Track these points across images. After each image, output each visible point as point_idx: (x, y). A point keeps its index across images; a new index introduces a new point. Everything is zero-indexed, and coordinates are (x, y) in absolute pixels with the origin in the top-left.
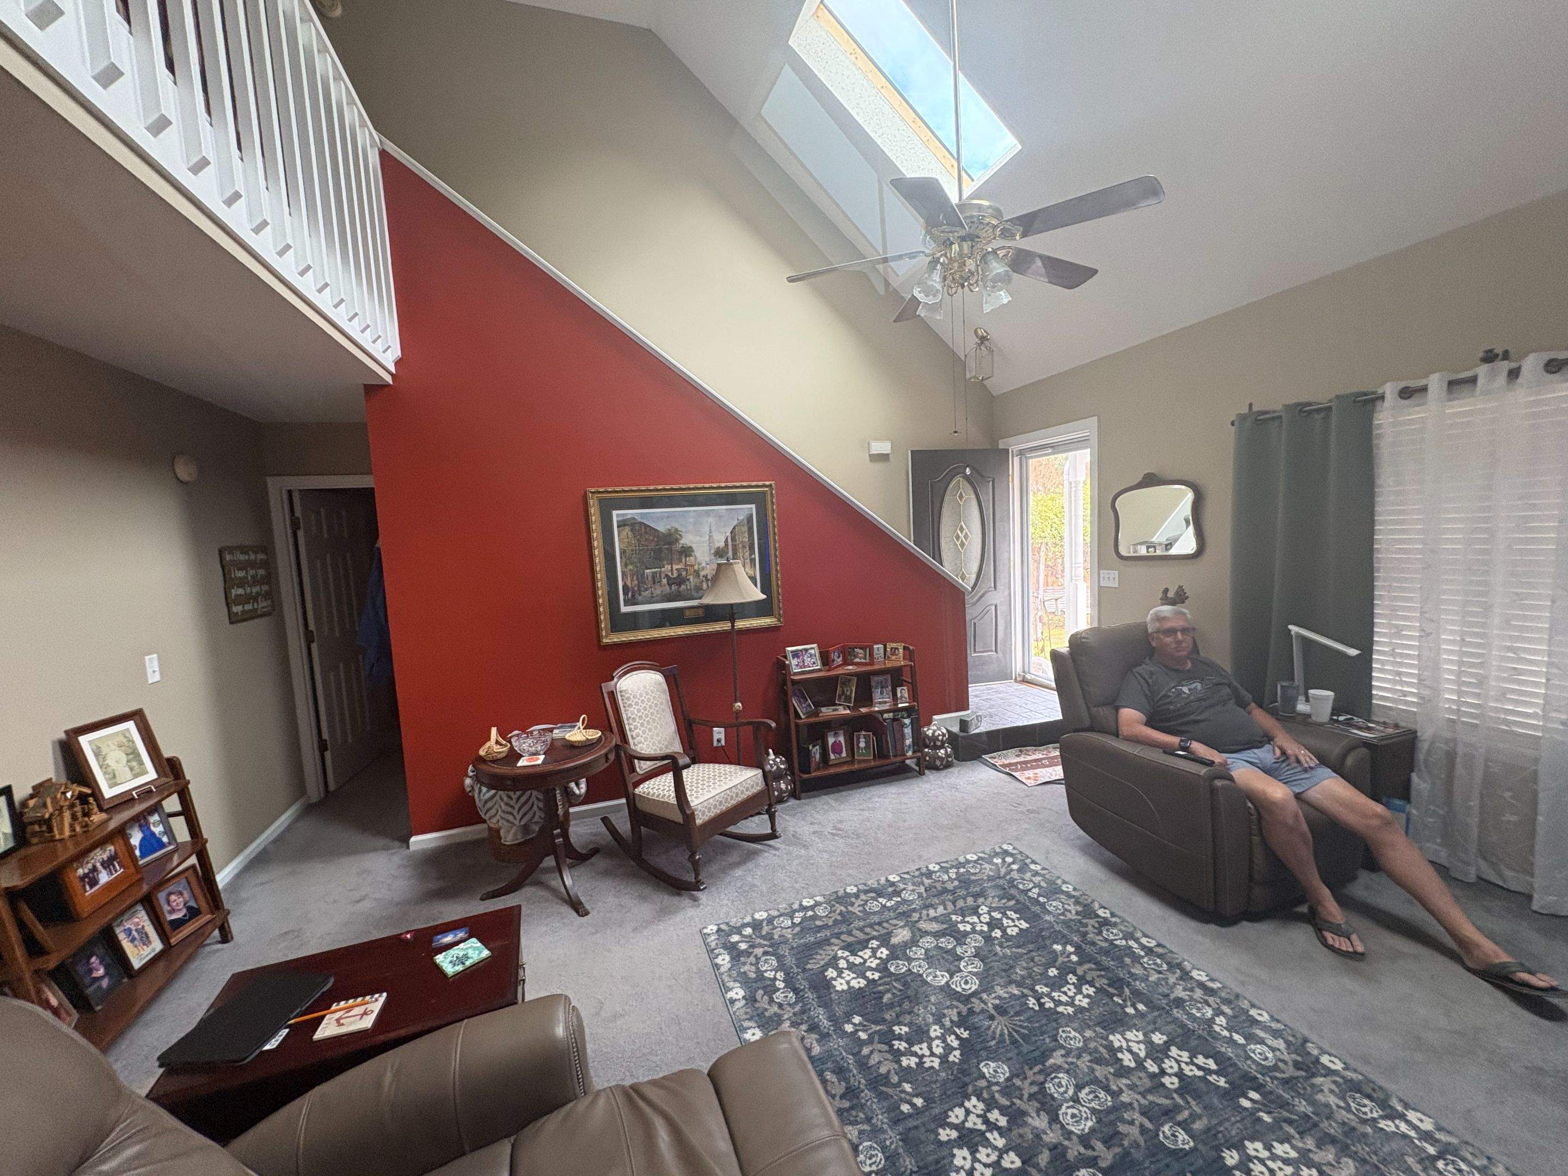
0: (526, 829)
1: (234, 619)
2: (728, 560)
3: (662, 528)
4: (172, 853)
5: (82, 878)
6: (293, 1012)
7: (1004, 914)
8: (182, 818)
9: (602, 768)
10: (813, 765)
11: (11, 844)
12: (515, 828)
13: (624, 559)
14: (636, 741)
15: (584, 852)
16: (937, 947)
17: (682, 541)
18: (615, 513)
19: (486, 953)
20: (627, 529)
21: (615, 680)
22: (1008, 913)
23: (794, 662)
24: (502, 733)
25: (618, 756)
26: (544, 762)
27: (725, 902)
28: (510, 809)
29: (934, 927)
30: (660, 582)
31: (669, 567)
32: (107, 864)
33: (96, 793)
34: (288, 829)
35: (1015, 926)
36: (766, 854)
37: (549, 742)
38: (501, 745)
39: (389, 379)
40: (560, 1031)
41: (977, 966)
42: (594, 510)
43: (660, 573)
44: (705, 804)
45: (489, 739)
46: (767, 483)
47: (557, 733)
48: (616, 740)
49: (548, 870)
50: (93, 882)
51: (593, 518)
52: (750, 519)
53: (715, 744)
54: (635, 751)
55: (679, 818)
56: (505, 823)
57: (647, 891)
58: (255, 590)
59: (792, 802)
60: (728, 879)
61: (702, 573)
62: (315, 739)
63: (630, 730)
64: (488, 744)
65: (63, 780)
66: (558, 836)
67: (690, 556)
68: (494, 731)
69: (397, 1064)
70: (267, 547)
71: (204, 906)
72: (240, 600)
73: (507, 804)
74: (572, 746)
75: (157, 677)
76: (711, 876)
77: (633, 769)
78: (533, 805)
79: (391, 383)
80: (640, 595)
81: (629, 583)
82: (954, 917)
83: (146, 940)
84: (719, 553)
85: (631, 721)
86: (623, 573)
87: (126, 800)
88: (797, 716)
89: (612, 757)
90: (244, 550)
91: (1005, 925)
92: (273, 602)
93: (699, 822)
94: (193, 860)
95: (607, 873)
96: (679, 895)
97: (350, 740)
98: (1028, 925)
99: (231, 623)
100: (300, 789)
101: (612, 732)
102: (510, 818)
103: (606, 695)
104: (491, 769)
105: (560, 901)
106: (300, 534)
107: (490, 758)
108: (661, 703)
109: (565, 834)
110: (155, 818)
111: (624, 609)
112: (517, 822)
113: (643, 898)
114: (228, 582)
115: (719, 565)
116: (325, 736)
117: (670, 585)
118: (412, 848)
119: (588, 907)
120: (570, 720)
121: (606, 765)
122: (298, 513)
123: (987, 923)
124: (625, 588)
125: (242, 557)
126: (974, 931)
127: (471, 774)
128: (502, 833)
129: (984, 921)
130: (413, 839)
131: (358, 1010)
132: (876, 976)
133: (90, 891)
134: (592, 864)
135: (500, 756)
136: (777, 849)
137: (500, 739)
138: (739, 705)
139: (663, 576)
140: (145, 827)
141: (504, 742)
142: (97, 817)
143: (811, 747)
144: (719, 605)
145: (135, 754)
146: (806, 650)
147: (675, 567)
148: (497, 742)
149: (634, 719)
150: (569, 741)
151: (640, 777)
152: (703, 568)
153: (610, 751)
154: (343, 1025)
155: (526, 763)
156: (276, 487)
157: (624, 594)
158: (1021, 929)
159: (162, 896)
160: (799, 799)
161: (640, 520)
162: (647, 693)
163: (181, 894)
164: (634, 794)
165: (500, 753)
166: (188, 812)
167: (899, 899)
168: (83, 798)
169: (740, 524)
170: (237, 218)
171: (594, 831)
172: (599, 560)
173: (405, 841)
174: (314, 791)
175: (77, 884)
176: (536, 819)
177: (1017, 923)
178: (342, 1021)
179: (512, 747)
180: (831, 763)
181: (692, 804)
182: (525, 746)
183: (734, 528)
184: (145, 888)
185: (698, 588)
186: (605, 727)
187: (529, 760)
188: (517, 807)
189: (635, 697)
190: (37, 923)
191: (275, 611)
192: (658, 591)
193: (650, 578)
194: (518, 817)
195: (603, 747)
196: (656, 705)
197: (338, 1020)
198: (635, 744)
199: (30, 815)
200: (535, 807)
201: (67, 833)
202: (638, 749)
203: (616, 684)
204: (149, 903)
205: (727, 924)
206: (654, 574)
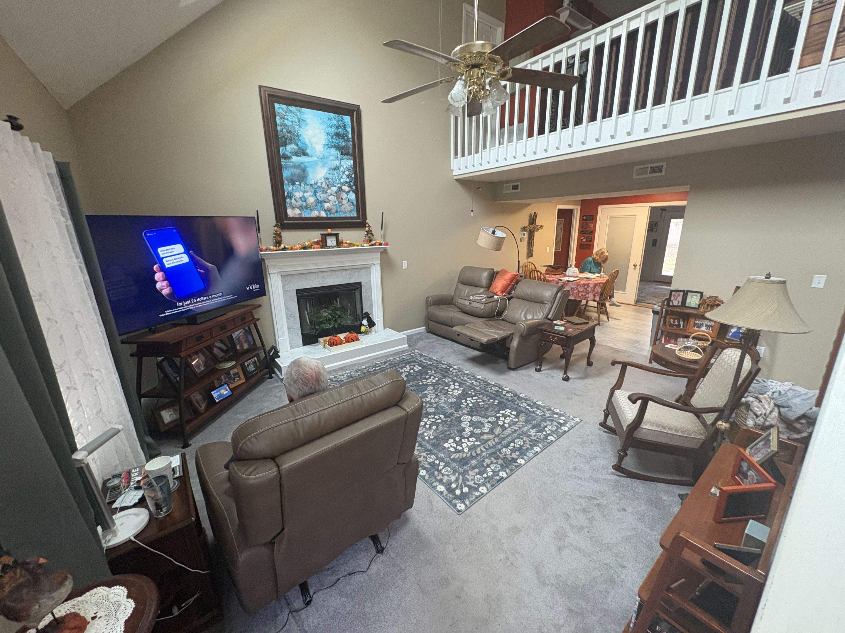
7: (455, 449)
16: (481, 429)
22: (454, 450)
29: (485, 437)
35: (450, 444)
41: (463, 425)
82: (479, 443)
91: (454, 443)
98: (444, 445)
123: (463, 443)
126: (468, 438)
129: (464, 444)
132: (498, 415)
158: (447, 442)
167: (509, 448)
177: (449, 445)
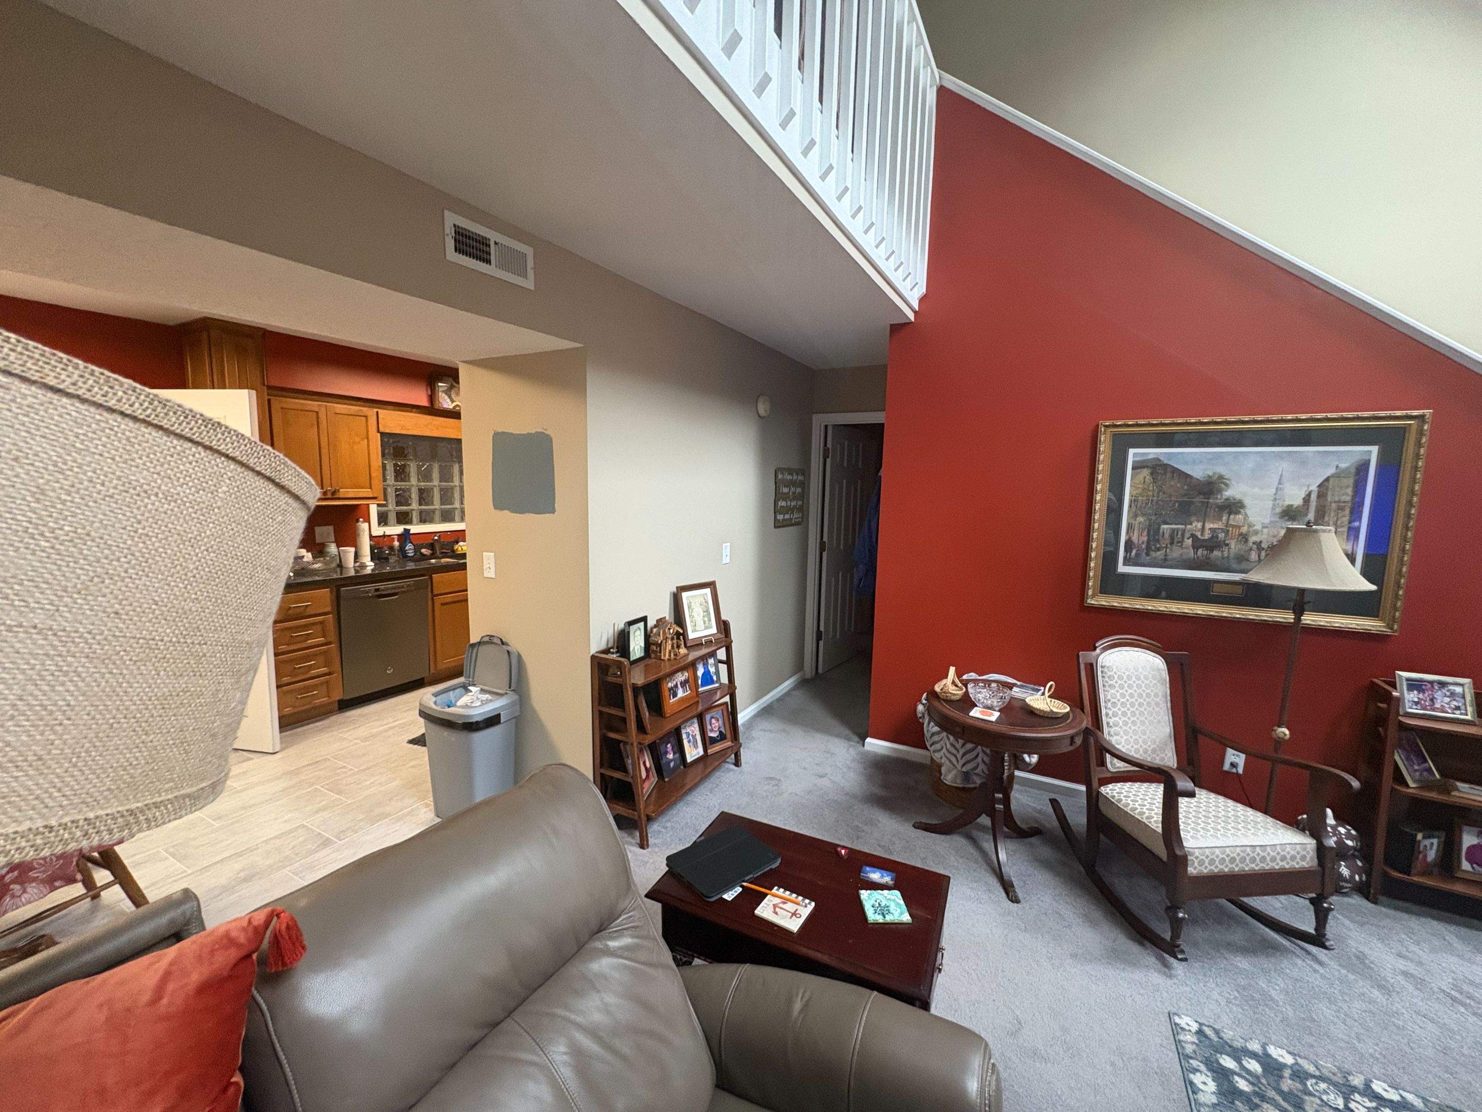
0: (966, 776)
1: (778, 525)
2: (1308, 524)
3: (1198, 472)
4: (717, 689)
5: (670, 689)
6: (748, 875)
8: (725, 666)
9: (1065, 750)
10: (1418, 866)
11: (642, 654)
12: (954, 772)
13: (1134, 508)
14: (1112, 730)
15: (1024, 826)
17: (1228, 493)
18: (1132, 451)
19: (906, 918)
20: (1146, 472)
21: (1098, 651)
23: (1411, 697)
24: (959, 674)
25: (1085, 741)
26: (997, 721)
27: (1215, 995)
28: (954, 751)
30: (1182, 542)
31: (1199, 525)
32: (683, 684)
33: (684, 635)
34: (788, 694)
36: (1299, 962)
37: (1007, 700)
38: (956, 686)
39: (911, 316)
40: (973, 1086)
42: (1105, 447)
43: (1184, 531)
44: (1207, 851)
45: (946, 677)
46: (1415, 413)
47: (1017, 692)
48: (1086, 722)
49: (983, 828)
50: (675, 695)
51: (1102, 457)
52: (1362, 469)
53: (1227, 767)
54: (1109, 743)
55: (1161, 851)
56: (947, 762)
57: (1097, 914)
58: (793, 503)
59: (1356, 900)
60: (1223, 964)
61: (1253, 539)
62: (815, 629)
63: (1107, 715)
64: (944, 681)
65: (672, 620)
66: (999, 801)
67: (1238, 513)
68: (952, 670)
69: (807, 996)
70: (805, 471)
71: (728, 736)
72: (784, 510)
73: (952, 745)
74: (1031, 712)
75: (728, 561)
76: (1196, 945)
77: (1102, 763)
78: (977, 756)
79: (913, 319)
80: (1147, 554)
81: (1135, 539)
83: (696, 747)
84: (1289, 513)
85: (1109, 705)
86: (1130, 527)
87: (698, 644)
88: (1399, 778)
89: (1079, 741)
90: (790, 471)
92: (803, 515)
93: (1191, 870)
94: (727, 699)
95: (1046, 865)
96: (1141, 944)
97: (838, 636)
99: (775, 527)
100: (799, 666)
101: (1082, 710)
102: (954, 760)
103: (1082, 667)
104: (945, 710)
105: (990, 870)
106: (829, 461)
107: (942, 696)
108: (1156, 695)
109: (1007, 801)
110: (711, 661)
111: (1122, 569)
112: (959, 767)
113: (1093, 923)
114: (778, 496)
115: (1288, 529)
116: (822, 628)
117: (1195, 547)
118: (867, 747)
119: (1020, 895)
120: (1035, 681)
121: (1071, 748)
122: (829, 445)
124: (1129, 545)
125: (789, 477)
127: (924, 702)
128: (943, 769)
130: (869, 740)
131: (790, 907)
133: (672, 700)
134: (1031, 845)
135: (953, 698)
136: (1321, 963)
137: (957, 681)
138: (1284, 731)
139: (1187, 535)
140: (706, 665)
141: (960, 685)
142: (683, 651)
143: (1420, 836)
144: (1278, 587)
145: (707, 611)
146: (1443, 685)
147: (1209, 525)
148: (953, 683)
149: (1114, 705)
150: (1029, 706)
151: (1109, 775)
152: (1256, 533)
153: (1077, 734)
154: (776, 913)
155: (978, 715)
156: (819, 421)
157: (1126, 551)
159: (708, 717)
160: (1375, 902)
161: (1165, 462)
162: (1138, 678)
163: (718, 720)
164: (1098, 793)
165: (954, 694)
166: (729, 662)
168: (678, 634)
169: (1338, 475)
170: (809, 168)
171: (1039, 808)
172: (1100, 507)
173: (863, 739)
174: (809, 671)
175: (666, 693)
176: (978, 771)
178: (777, 910)
179: (967, 692)
180: (1459, 875)
181: (1185, 844)
182: (980, 696)
183: (1327, 480)
184: (700, 708)
185: (1242, 558)
186: (1076, 703)
187: (982, 713)
188: (962, 751)
189: (1121, 678)
190: (646, 709)
191: (802, 522)
192: (1175, 553)
193: (1167, 536)
194: (961, 762)
195: (1070, 727)
196: (1148, 695)
197: (775, 906)
198: (1109, 733)
199: (653, 639)
200: (979, 759)
201: (667, 657)
202: (1114, 740)
203: (1098, 656)
204: (701, 718)
205: (1217, 1032)
206: (1173, 533)
